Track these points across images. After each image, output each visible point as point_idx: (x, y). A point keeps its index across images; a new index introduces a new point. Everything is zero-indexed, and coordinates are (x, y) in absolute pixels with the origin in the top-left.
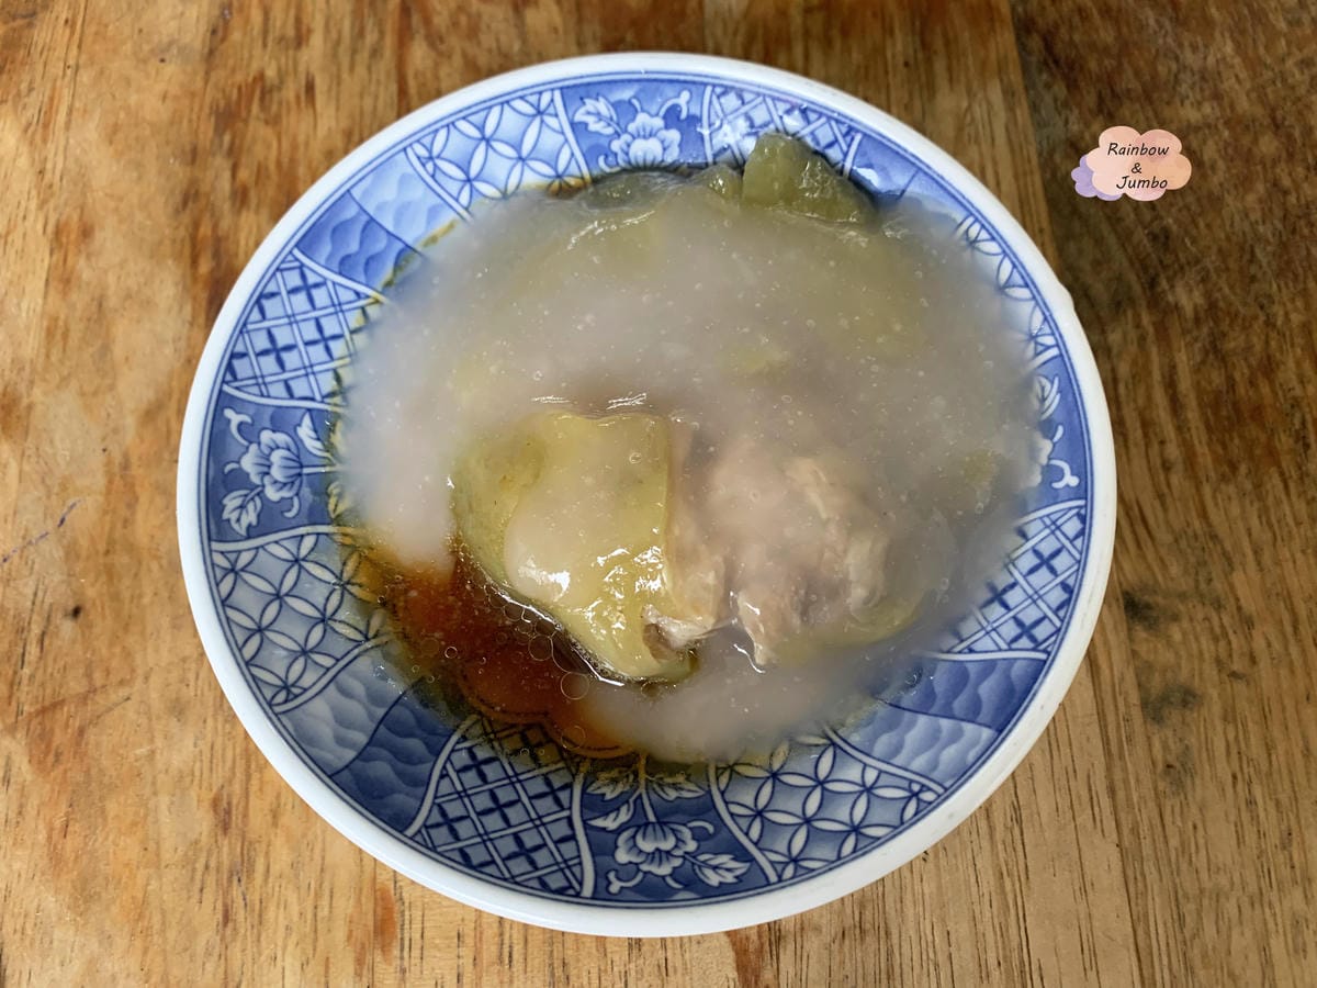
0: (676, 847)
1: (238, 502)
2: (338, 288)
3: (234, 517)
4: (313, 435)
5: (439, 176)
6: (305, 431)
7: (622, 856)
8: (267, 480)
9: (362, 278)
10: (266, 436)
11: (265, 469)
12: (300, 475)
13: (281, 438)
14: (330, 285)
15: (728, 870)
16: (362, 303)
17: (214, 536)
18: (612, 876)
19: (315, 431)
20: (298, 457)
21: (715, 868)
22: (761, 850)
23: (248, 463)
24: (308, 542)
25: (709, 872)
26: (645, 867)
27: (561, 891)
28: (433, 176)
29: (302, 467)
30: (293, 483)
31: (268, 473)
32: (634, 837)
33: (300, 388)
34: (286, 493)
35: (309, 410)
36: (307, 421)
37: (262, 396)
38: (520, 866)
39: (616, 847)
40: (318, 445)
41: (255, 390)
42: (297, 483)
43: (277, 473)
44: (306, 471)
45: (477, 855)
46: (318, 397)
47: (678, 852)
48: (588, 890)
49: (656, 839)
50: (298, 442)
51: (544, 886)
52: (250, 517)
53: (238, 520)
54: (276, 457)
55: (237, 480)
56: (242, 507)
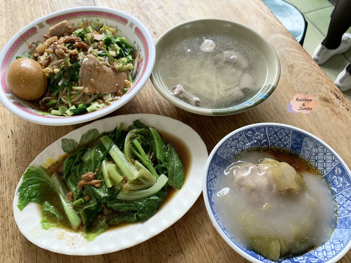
0: (255, 137)
1: (339, 172)
2: (344, 215)
3: (338, 170)
4: (334, 190)
5: (339, 241)
6: (335, 190)
7: (262, 135)
8: (337, 178)
9: (341, 219)
10: (341, 185)
11: (338, 180)
12: (332, 183)
13: (339, 186)
14: (346, 215)
15: (249, 134)
16: (339, 215)
17: (340, 164)
18: (264, 131)
19: (334, 191)
20: (334, 185)
21: (250, 134)
22: (244, 137)
23: (341, 179)
24: (325, 173)
25: (251, 133)
26: (259, 133)
27: (270, 127)
28: (340, 240)
29: (333, 184)
30: (333, 180)
31: (337, 180)
32: (261, 138)
33: (341, 196)
34: (333, 178)
35: (337, 194)
36: (336, 192)
37: (346, 191)
38: (276, 130)
39: (263, 136)
40: (332, 189)
41: (347, 191)
42: (332, 181)
43: (336, 180)
44: (332, 184)
45: (282, 130)
46: (337, 196)
47: (255, 136)
48: (267, 128)
49: (258, 138)
50: (335, 187)
51: (272, 127)
52: (336, 171)
53: (337, 169)
54: (338, 183)
55: (341, 175)
56: (338, 172)
